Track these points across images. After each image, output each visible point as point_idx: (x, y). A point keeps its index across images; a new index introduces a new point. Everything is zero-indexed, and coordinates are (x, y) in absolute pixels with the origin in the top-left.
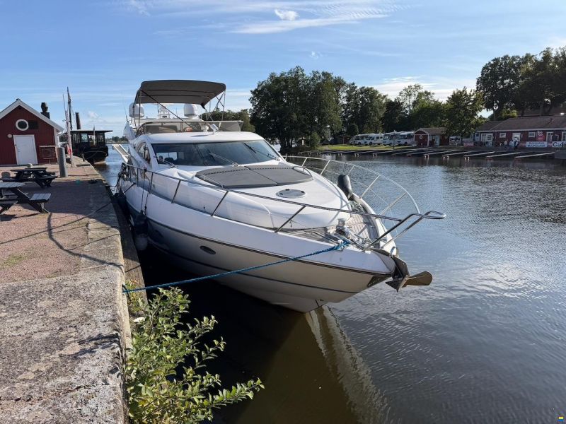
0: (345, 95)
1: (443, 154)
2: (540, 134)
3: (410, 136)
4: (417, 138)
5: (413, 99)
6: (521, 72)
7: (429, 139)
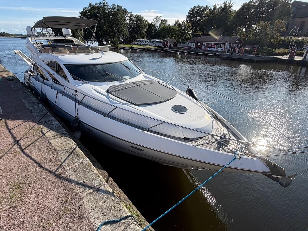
0: (128, 18)
1: (176, 52)
2: (213, 44)
3: (160, 42)
4: (164, 43)
5: (159, 23)
6: (204, 14)
7: (169, 44)
